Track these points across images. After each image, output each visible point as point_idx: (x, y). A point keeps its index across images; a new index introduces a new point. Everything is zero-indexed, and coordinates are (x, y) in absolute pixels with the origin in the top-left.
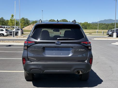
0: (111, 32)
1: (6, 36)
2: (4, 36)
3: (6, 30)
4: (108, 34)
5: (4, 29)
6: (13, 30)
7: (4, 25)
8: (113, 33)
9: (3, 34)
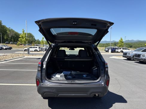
0: (107, 49)
1: (39, 51)
2: (37, 51)
3: (39, 47)
4: (105, 50)
5: (38, 47)
6: (44, 48)
7: (39, 44)
8: (109, 50)
9: (37, 50)
